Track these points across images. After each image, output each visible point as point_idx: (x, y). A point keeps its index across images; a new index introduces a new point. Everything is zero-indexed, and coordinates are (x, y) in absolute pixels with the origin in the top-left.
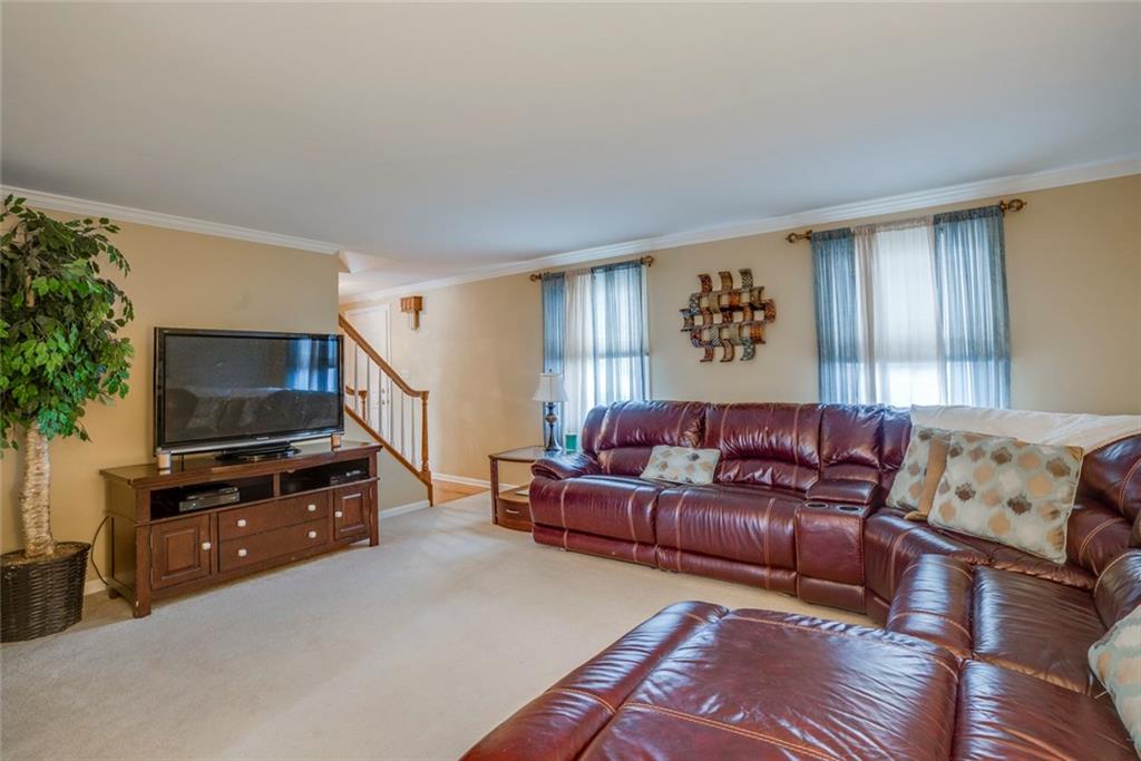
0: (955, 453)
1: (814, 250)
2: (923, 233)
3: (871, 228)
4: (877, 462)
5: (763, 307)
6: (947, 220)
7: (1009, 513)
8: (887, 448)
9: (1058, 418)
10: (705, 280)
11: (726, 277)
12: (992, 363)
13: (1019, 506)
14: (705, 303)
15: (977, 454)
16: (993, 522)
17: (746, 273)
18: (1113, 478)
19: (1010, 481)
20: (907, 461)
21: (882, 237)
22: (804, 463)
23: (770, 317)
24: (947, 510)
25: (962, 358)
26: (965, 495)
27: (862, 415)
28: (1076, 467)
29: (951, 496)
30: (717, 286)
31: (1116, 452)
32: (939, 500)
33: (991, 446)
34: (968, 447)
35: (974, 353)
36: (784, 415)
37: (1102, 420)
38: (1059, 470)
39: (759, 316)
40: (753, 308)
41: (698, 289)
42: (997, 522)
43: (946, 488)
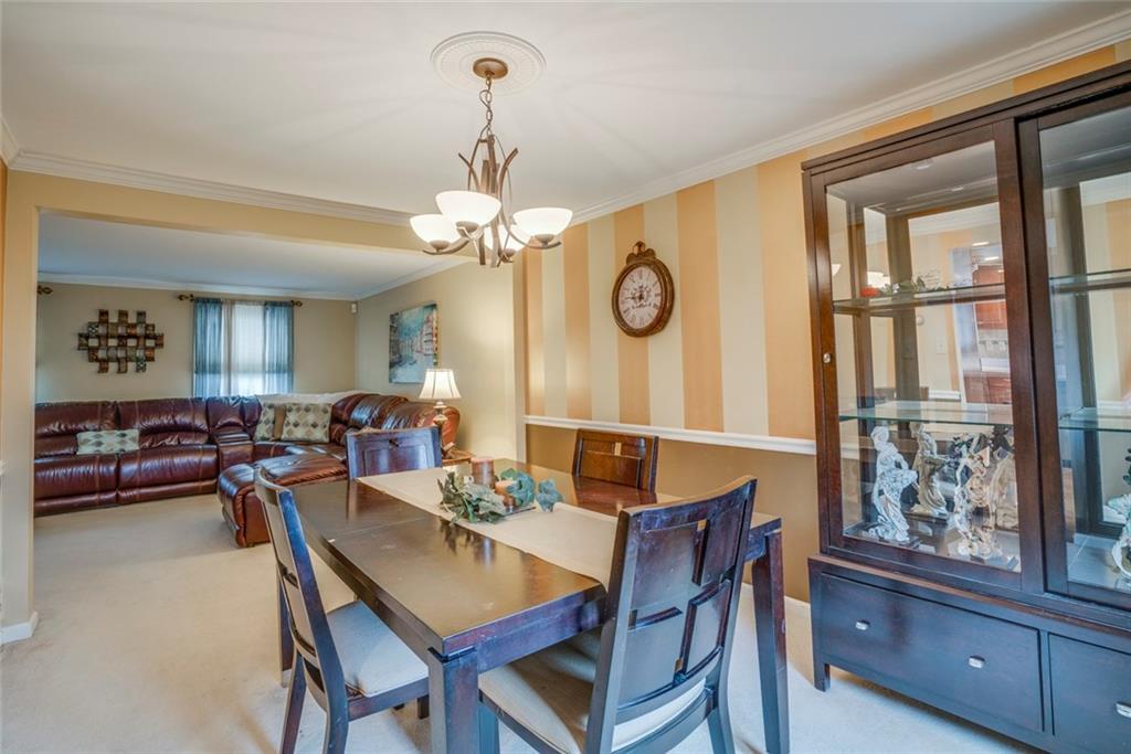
0: (290, 410)
1: (195, 307)
2: (259, 309)
3: (233, 301)
4: (242, 423)
5: (155, 337)
6: (271, 305)
7: (312, 428)
8: (247, 416)
9: (318, 396)
10: (104, 313)
11: (123, 314)
12: (286, 375)
13: (314, 426)
14: (101, 330)
15: (298, 410)
16: (307, 433)
17: (141, 314)
18: (340, 412)
19: (311, 418)
20: (263, 418)
21: (238, 308)
22: (198, 431)
23: (160, 345)
24: (289, 432)
25: (273, 372)
26: (296, 425)
27: (231, 402)
28: (330, 410)
29: (291, 427)
30: (113, 319)
31: (340, 404)
32: (285, 429)
33: (303, 407)
34: (294, 408)
35: (279, 370)
36: (182, 405)
37: (334, 395)
38: (325, 412)
39: (150, 343)
40: (147, 337)
41: (95, 319)
42: (308, 433)
43: (288, 424)
